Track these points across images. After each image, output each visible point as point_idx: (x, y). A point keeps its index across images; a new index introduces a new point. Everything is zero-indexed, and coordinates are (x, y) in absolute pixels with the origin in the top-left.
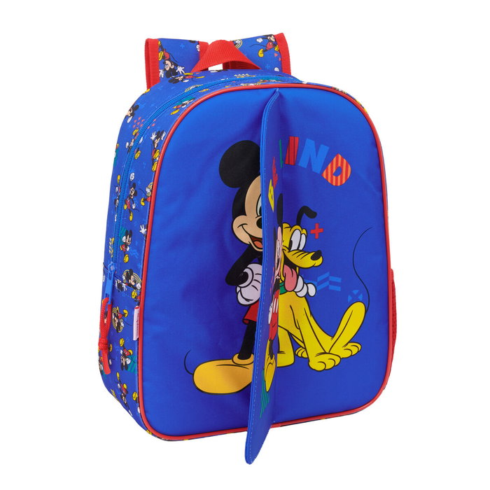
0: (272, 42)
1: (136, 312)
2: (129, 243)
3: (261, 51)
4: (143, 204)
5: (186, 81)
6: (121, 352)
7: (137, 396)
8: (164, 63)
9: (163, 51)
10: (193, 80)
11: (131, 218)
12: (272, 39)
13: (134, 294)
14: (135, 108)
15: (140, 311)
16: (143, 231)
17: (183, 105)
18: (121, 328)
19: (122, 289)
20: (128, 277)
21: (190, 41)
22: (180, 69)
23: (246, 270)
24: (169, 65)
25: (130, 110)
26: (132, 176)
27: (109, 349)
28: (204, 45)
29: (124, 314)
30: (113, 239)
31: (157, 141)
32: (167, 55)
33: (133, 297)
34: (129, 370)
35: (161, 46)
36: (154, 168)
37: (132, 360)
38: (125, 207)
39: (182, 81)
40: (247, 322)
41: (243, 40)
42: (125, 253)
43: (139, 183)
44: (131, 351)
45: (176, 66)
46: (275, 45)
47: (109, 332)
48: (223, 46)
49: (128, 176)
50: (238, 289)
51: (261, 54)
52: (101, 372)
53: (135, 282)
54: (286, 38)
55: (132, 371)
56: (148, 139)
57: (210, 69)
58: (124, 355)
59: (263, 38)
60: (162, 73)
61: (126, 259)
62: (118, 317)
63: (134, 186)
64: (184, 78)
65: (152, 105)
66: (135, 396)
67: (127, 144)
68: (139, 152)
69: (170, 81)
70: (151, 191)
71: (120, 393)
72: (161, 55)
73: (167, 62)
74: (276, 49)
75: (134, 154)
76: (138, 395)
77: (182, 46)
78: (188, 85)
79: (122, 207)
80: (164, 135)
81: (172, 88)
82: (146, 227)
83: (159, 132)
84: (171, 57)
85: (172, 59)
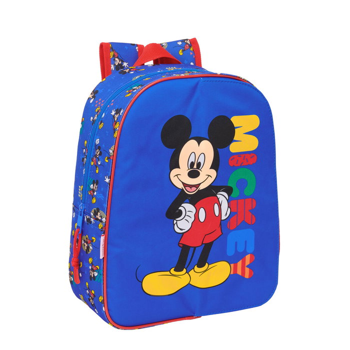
0: (188, 44)
1: (102, 238)
2: (96, 189)
3: (181, 51)
4: (107, 161)
5: (132, 73)
6: (90, 267)
7: (102, 299)
8: (114, 60)
9: (113, 51)
10: (137, 72)
11: (97, 171)
12: (188, 42)
13: (101, 226)
14: (95, 92)
15: (105, 238)
16: (107, 180)
17: (134, 89)
18: (90, 250)
19: (91, 222)
20: (96, 214)
21: (131, 44)
22: (125, 64)
23: (180, 208)
24: (117, 62)
25: (92, 94)
26: (98, 141)
27: (80, 265)
28: (141, 47)
29: (92, 241)
30: (82, 187)
31: (116, 116)
32: (116, 54)
33: (100, 228)
34: (96, 280)
35: (112, 48)
36: (115, 135)
37: (98, 273)
38: (92, 163)
39: (129, 72)
40: (182, 245)
41: (168, 43)
42: (93, 196)
43: (104, 146)
44: (98, 267)
45: (123, 62)
46: (190, 46)
47: (80, 253)
48: (155, 47)
49: (94, 140)
50: (175, 222)
51: (181, 53)
52: (71, 282)
53: (101, 217)
54: (198, 41)
55: (99, 281)
56: (108, 114)
57: (146, 64)
58: (92, 270)
59: (182, 42)
60: (113, 67)
61: (94, 201)
62: (87, 243)
63: (99, 148)
64: (130, 70)
65: (109, 90)
66: (101, 299)
67: (92, 118)
68: (103, 124)
69: (120, 73)
70: (113, 152)
71: (88, 297)
72: (112, 54)
73: (116, 59)
74: (191, 49)
75: (98, 125)
76: (104, 298)
77: (126, 48)
78: (134, 75)
79: (90, 163)
80: (122, 112)
81: (122, 78)
82: (110, 178)
83: (118, 109)
84: (119, 56)
85: (119, 57)
